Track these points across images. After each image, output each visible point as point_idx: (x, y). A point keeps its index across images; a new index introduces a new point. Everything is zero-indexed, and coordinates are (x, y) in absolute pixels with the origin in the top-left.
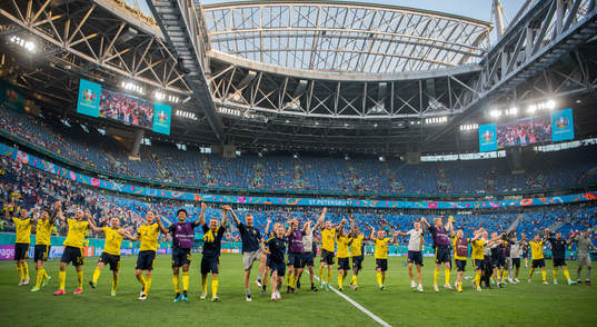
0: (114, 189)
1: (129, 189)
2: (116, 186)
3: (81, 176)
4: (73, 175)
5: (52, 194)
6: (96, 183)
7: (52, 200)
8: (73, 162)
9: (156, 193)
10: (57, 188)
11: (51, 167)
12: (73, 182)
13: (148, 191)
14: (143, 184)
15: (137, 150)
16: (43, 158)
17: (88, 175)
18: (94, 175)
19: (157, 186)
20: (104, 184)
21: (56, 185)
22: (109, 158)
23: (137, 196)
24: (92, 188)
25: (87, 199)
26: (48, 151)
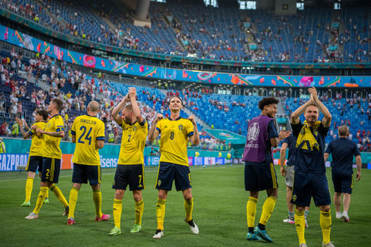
0: (115, 70)
1: (136, 69)
2: (119, 66)
3: (69, 53)
4: (58, 52)
5: (32, 79)
6: (89, 63)
7: (31, 88)
8: (57, 33)
9: (174, 74)
10: (38, 73)
11: (28, 42)
12: (59, 62)
13: (163, 73)
14: (157, 62)
15: (145, 11)
16: (15, 29)
17: (78, 51)
18: (87, 50)
19: (176, 64)
20: (102, 64)
21: (36, 67)
22: (107, 25)
23: (148, 79)
24: (84, 69)
25: (82, 87)
26: (22, 18)
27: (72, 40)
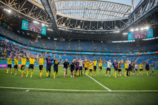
0: (31, 49)
1: (35, 49)
2: (32, 48)
3: (22, 46)
4: (20, 45)
5: (15, 50)
6: (26, 48)
7: (15, 52)
8: (20, 42)
9: (42, 50)
10: (16, 49)
11: (14, 43)
12: (20, 47)
13: (40, 50)
14: (39, 48)
15: (37, 39)
16: (12, 41)
17: (24, 45)
18: (26, 45)
19: (42, 49)
20: (29, 48)
21: (16, 48)
22: (30, 41)
23: (37, 51)
24: (25, 49)
25: (24, 52)
26: (14, 39)
27: (23, 43)
